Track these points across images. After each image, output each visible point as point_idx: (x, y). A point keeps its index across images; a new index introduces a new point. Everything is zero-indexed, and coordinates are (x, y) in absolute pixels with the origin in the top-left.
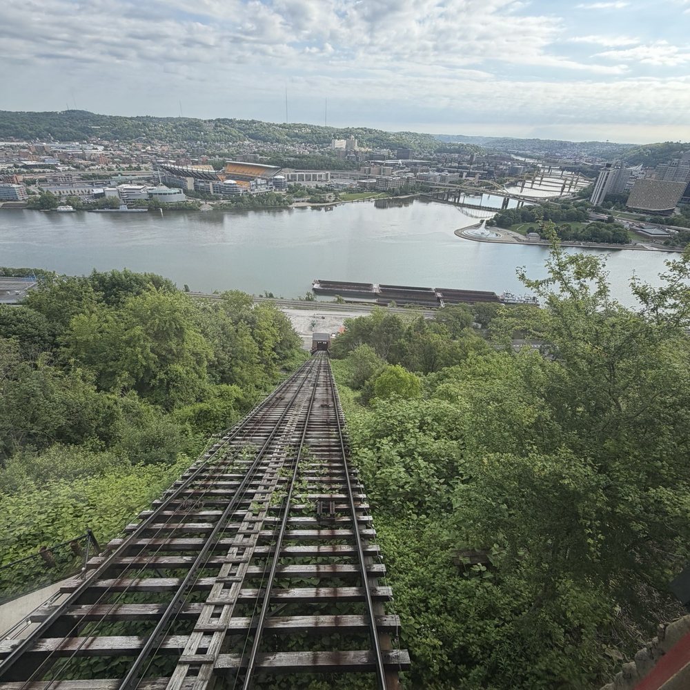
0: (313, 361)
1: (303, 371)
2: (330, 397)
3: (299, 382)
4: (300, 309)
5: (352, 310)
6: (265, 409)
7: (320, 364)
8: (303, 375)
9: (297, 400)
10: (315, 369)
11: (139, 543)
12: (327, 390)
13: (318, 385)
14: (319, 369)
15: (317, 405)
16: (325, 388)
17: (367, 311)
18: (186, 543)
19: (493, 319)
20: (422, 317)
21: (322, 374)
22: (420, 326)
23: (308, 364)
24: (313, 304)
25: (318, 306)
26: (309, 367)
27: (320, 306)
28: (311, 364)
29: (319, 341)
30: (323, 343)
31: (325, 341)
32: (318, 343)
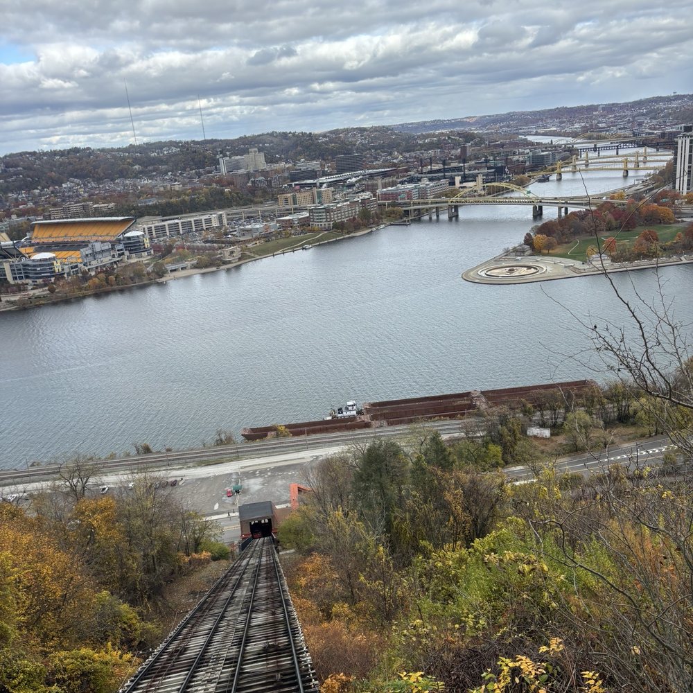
0: (244, 563)
1: (225, 587)
3: (216, 610)
8: (225, 595)
9: (212, 649)
10: (248, 578)
12: (273, 613)
13: (254, 609)
14: (257, 576)
15: (253, 650)
16: (270, 611)
24: (231, 449)
25: (242, 452)
26: (237, 575)
27: (246, 451)
28: (240, 568)
29: (253, 520)
30: (263, 522)
31: (264, 518)
32: (253, 523)
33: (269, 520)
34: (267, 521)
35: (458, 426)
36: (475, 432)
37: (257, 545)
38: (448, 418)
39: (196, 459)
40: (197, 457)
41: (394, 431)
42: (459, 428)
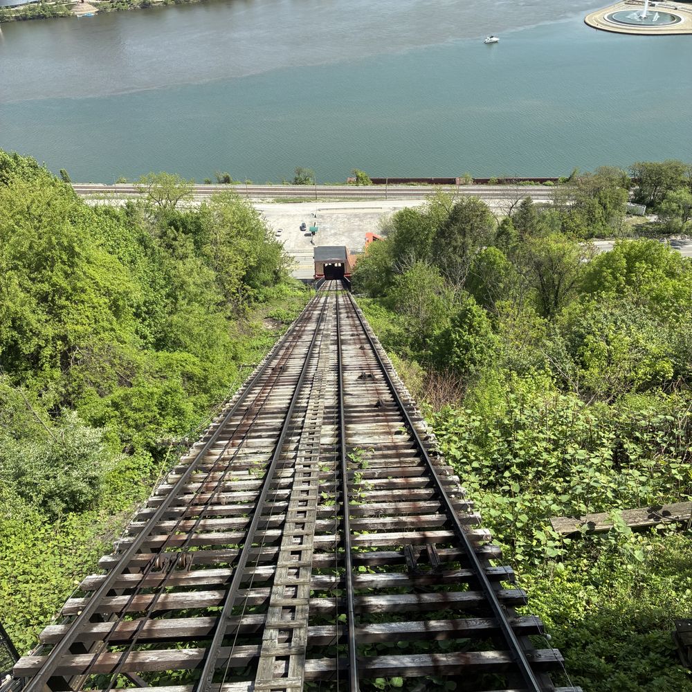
0: (322, 300)
1: (309, 319)
2: (374, 362)
3: (307, 338)
4: (286, 201)
5: (386, 196)
6: (257, 390)
7: (337, 305)
8: (311, 326)
9: (312, 371)
10: (330, 314)
11: (95, 630)
12: (362, 348)
13: (343, 342)
14: (338, 313)
15: (351, 377)
16: (358, 346)
17: (417, 195)
18: (179, 626)
19: (671, 193)
20: (529, 200)
21: (345, 322)
22: (525, 218)
23: (314, 306)
24: (310, 190)
25: (320, 194)
26: (318, 310)
27: (324, 194)
28: (319, 305)
29: (326, 262)
30: (336, 265)
31: (338, 262)
32: (326, 265)
33: (343, 264)
34: (340, 265)
35: (546, 193)
36: (565, 201)
37: (330, 286)
38: (538, 182)
39: (276, 196)
40: (276, 194)
41: (479, 190)
42: (548, 195)
